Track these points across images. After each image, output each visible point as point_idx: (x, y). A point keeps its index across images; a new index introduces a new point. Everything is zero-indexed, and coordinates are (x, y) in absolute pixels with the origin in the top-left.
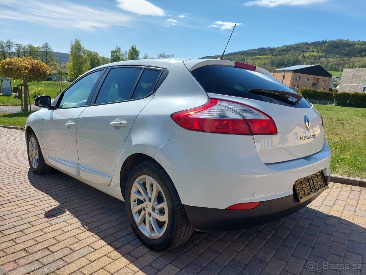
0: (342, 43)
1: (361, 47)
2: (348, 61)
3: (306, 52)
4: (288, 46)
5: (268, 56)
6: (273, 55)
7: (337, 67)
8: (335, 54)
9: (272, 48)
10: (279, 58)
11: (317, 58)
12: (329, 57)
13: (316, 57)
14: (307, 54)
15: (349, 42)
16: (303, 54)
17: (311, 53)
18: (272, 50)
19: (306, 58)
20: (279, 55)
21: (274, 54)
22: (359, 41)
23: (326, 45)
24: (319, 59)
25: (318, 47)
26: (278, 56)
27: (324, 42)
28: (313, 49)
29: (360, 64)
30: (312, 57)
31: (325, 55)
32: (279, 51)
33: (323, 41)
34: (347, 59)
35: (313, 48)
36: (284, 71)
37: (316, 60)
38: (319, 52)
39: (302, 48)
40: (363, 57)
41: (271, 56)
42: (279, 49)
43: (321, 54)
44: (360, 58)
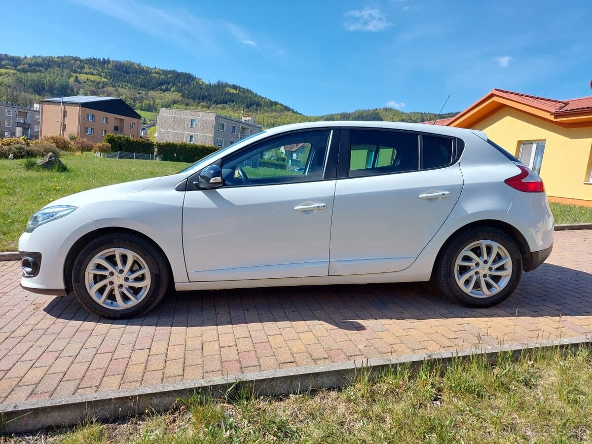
0: (133, 67)
1: (159, 78)
2: (146, 95)
3: (80, 73)
4: (45, 59)
5: (8, 70)
6: (18, 70)
7: (133, 103)
8: (126, 83)
9: (13, 57)
10: (32, 76)
11: (100, 86)
12: (119, 86)
13: (98, 84)
14: (82, 77)
15: (142, 68)
16: (75, 75)
17: (89, 75)
18: (15, 62)
19: (82, 83)
20: (32, 72)
21: (19, 67)
22: (156, 68)
23: (110, 66)
24: (103, 87)
25: (98, 68)
26: (29, 73)
27: (106, 62)
28: (92, 70)
29: (163, 101)
30: (91, 83)
31: (112, 83)
32: (30, 65)
33: (104, 59)
34: (144, 93)
35: (90, 69)
36: (63, 103)
37: (99, 89)
38: (101, 77)
39: (72, 65)
40: (164, 92)
41: (15, 71)
42: (29, 61)
43: (106, 80)
44: (161, 93)
